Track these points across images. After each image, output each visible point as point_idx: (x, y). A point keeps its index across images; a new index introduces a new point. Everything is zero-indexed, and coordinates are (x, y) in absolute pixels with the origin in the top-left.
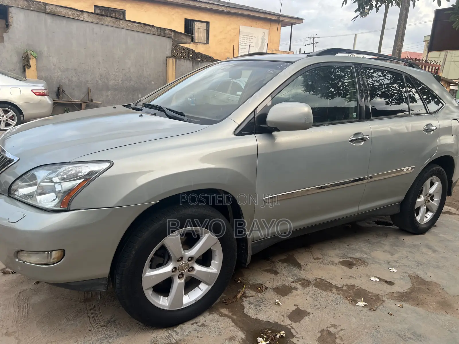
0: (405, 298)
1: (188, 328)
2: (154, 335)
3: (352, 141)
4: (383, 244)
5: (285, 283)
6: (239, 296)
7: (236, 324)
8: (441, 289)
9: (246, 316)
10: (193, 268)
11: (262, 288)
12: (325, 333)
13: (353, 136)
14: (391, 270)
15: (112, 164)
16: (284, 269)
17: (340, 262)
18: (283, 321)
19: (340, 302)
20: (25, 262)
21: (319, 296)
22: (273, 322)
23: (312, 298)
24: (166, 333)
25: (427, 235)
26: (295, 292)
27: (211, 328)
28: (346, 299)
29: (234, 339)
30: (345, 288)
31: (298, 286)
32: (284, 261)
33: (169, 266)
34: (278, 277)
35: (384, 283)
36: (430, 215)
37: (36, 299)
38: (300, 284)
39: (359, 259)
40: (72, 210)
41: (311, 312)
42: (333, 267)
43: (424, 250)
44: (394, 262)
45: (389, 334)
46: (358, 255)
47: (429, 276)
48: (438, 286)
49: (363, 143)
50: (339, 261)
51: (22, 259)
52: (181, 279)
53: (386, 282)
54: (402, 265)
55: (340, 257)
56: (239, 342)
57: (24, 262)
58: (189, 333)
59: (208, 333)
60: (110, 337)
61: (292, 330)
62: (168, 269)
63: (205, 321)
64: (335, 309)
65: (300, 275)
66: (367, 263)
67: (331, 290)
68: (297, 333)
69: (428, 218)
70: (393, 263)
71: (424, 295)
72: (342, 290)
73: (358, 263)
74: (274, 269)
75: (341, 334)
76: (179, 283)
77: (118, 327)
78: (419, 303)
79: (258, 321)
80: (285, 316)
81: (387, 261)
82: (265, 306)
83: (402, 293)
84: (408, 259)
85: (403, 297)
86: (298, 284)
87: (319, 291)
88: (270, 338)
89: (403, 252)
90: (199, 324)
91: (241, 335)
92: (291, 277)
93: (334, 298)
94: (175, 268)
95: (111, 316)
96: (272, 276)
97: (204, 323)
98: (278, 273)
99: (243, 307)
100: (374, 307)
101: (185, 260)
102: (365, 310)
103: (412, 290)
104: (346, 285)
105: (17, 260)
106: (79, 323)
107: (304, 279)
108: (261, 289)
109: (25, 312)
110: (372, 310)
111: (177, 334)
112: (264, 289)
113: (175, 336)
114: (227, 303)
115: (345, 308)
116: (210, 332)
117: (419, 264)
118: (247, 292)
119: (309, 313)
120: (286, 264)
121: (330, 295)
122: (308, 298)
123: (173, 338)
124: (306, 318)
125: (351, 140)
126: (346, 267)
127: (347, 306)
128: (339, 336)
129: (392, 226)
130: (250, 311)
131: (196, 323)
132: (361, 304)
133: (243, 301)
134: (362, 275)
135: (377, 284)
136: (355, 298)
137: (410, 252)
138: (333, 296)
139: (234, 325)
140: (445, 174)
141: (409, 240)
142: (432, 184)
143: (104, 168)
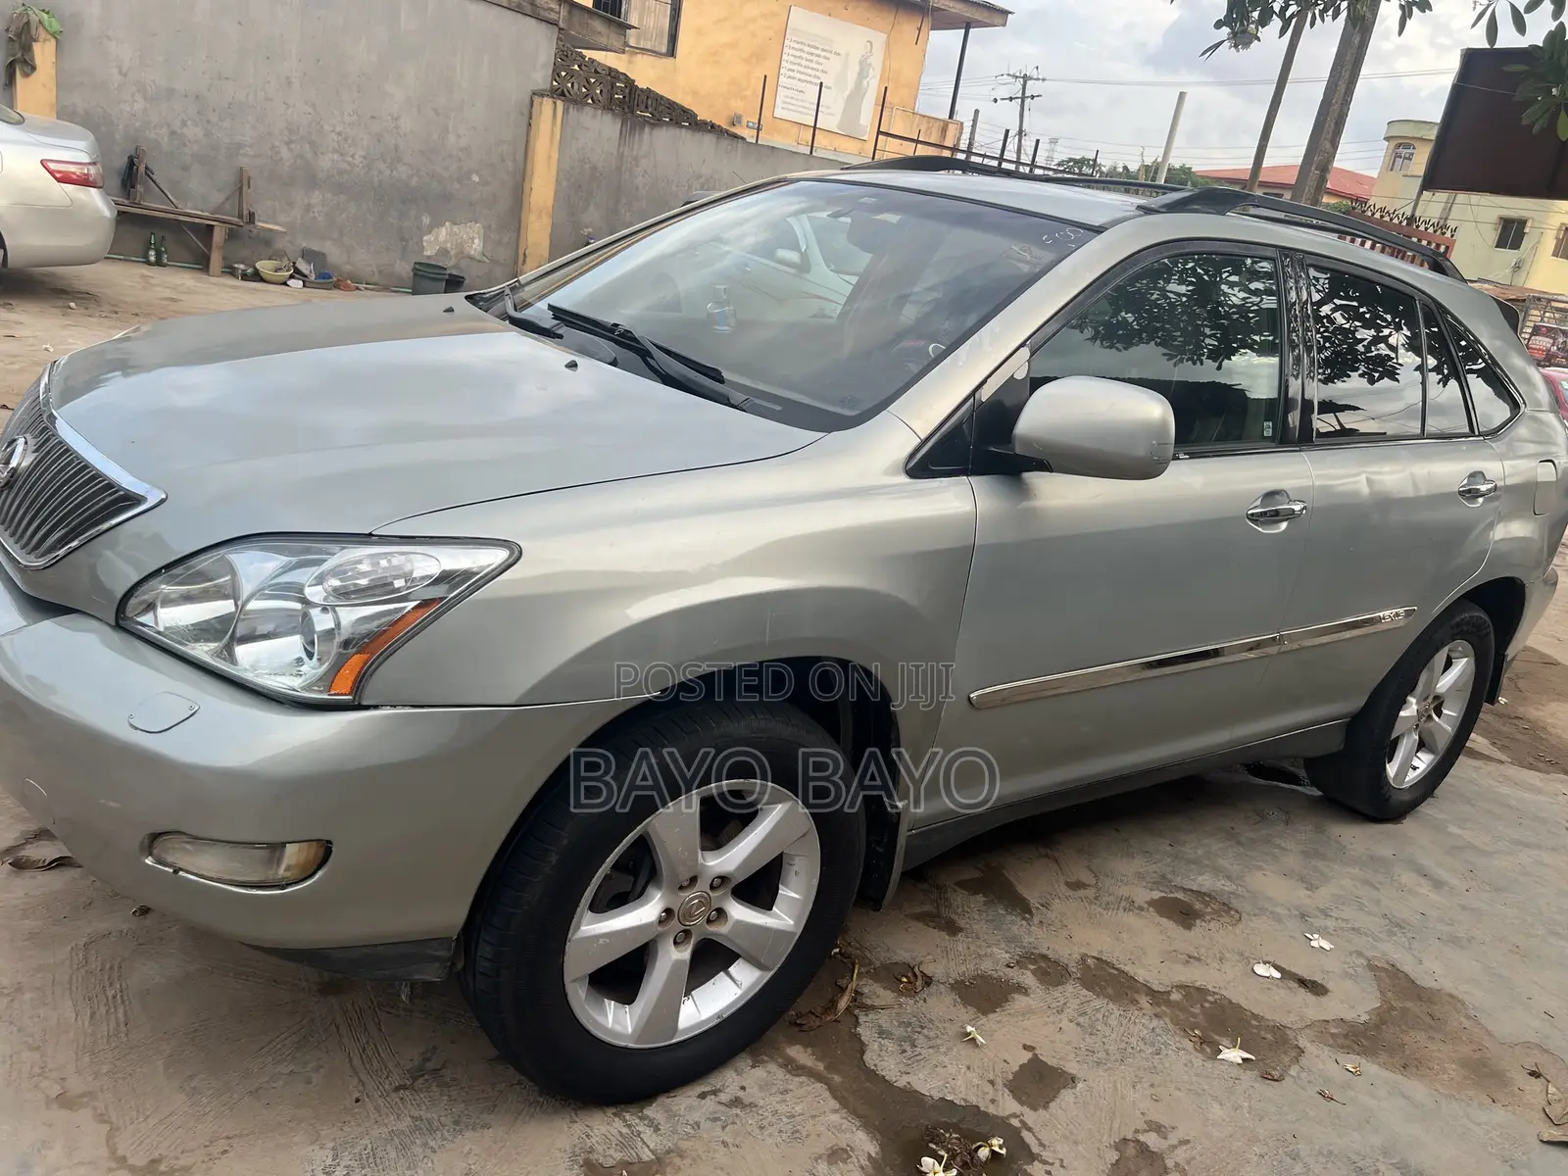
0: (1365, 1043)
1: (690, 1108)
2: (578, 1128)
3: (1254, 518)
4: (1279, 846)
5: (987, 966)
6: (843, 1003)
7: (843, 1102)
8: (1468, 1017)
9: (872, 1075)
10: (721, 913)
11: (912, 979)
12: (1131, 1151)
13: (1258, 503)
14: (1313, 943)
15: (517, 552)
16: (977, 917)
17: (1152, 903)
18: (993, 1101)
19: (1166, 1044)
20: (181, 869)
21: (1098, 1020)
22: (963, 1104)
23: (1078, 1024)
24: (618, 1124)
25: (1408, 825)
26: (1020, 1002)
27: (766, 1114)
28: (1182, 1034)
29: (845, 1156)
30: (1175, 996)
31: (1028, 978)
32: (973, 887)
33: (651, 904)
34: (960, 943)
35: (1296, 985)
36: (1423, 762)
37: (150, 972)
38: (1034, 972)
39: (1209, 896)
40: (367, 708)
41: (1079, 1076)
42: (1130, 919)
43: (1407, 878)
44: (1318, 914)
45: (1330, 1165)
46: (1205, 882)
47: (1431, 968)
48: (1459, 1006)
49: (1284, 526)
50: (1148, 899)
51: (170, 859)
52: (682, 948)
53: (1303, 982)
54: (1343, 925)
55: (1149, 885)
56: (862, 1168)
57: (176, 872)
58: (693, 1128)
59: (758, 1131)
60: (432, 1131)
61: (1025, 1134)
62: (644, 914)
63: (743, 1088)
64: (1153, 1070)
65: (1032, 940)
66: (1237, 911)
67: (1135, 1002)
68: (1041, 1144)
69: (1418, 771)
70: (1317, 917)
71: (1421, 1037)
72: (1168, 1003)
73: (1209, 910)
74: (944, 912)
75: (1181, 1155)
76: (678, 963)
77: (454, 1093)
78: (1409, 1064)
79: (911, 1096)
80: (999, 1081)
81: (1297, 908)
82: (931, 1043)
83: (1353, 1026)
84: (1361, 907)
85: (1358, 1039)
86: (1028, 973)
87: (1098, 1003)
88: (958, 1159)
89: (1343, 880)
90: (724, 1097)
91: (865, 1145)
92: (1003, 945)
93: (1145, 1032)
94: (668, 911)
95: (424, 1053)
96: (940, 937)
97: (741, 1094)
98: (961, 930)
99: (861, 1047)
100: (1275, 1069)
101: (703, 885)
102: (1249, 1077)
103: (1383, 1017)
104: (1180, 987)
105: (149, 861)
106: (317, 1070)
107: (1044, 957)
108: (909, 982)
109: (117, 1018)
110: (1267, 1077)
111: (657, 1129)
112: (919, 983)
113: (647, 1134)
114: (805, 1028)
115: (1186, 1065)
116: (762, 1128)
117: (1396, 925)
118: (866, 990)
119: (1073, 1079)
120: (980, 898)
121: (1133, 1018)
122: (1065, 1024)
123: (644, 1143)
124: (1066, 1096)
125: (1252, 515)
126: (1172, 922)
127: (1191, 1062)
128: (1177, 1165)
129: (1300, 785)
130: (885, 1060)
131: (714, 1093)
132: (1234, 1055)
133: (857, 1023)
134: (1227, 955)
135: (1274, 988)
136: (1211, 1034)
137: (1366, 882)
138: (1142, 1023)
139: (838, 1106)
140: (1492, 636)
141: (1356, 837)
142: (1448, 665)
143: (489, 566)
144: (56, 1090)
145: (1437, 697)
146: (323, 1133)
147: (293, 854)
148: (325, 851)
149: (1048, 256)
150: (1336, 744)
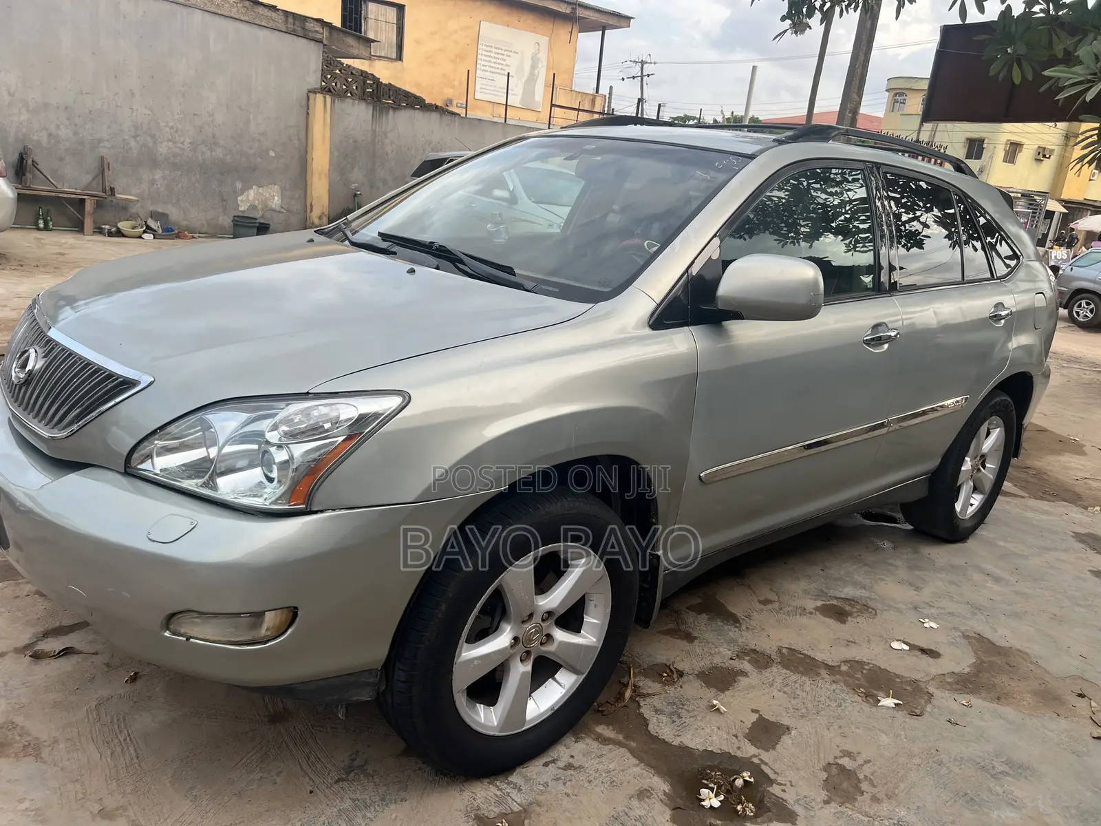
0: (970, 686)
1: (539, 774)
2: (467, 795)
3: (868, 343)
4: (892, 565)
5: (717, 660)
6: (628, 694)
7: (641, 760)
8: (1032, 663)
9: (656, 739)
10: (549, 637)
11: (670, 674)
12: (834, 771)
13: (870, 332)
14: (926, 625)
15: (407, 398)
16: (705, 629)
17: (817, 609)
18: (739, 748)
19: (844, 700)
20: (191, 637)
21: (797, 688)
22: (720, 752)
23: (785, 692)
24: (493, 789)
25: (971, 543)
26: (743, 681)
27: (591, 772)
28: (853, 692)
29: (649, 794)
30: (844, 668)
31: (746, 666)
32: (700, 609)
33: (505, 634)
34: (697, 647)
35: (920, 653)
36: (977, 500)
38: (749, 662)
39: (853, 601)
40: (316, 512)
41: (791, 726)
42: (804, 620)
43: (977, 577)
44: (925, 606)
45: (963, 766)
46: (848, 592)
47: (1004, 634)
48: (1024, 655)
49: (886, 346)
50: (814, 606)
51: (183, 631)
52: (525, 664)
53: (923, 651)
54: (943, 611)
55: (813, 597)
56: (662, 801)
57: (188, 639)
58: (544, 786)
59: (588, 784)
60: (367, 807)
61: (763, 767)
62: (501, 641)
63: (572, 757)
64: (839, 717)
65: (744, 640)
66: (873, 609)
67: (818, 674)
68: (775, 773)
69: (974, 507)
70: (925, 608)
71: (1005, 678)
72: (840, 673)
73: (855, 610)
74: (682, 627)
75: (867, 770)
76: (524, 674)
77: (377, 780)
78: (1000, 697)
79: (684, 750)
80: (740, 734)
81: (911, 603)
82: (692, 714)
83: (961, 676)
84: (951, 598)
85: (966, 683)
86: (746, 663)
87: (794, 677)
88: (723, 788)
89: (935, 584)
90: (561, 764)
91: (661, 785)
92: (725, 645)
93: (829, 692)
94: (516, 639)
95: (351, 755)
96: (684, 644)
97: (571, 760)
98: (696, 638)
99: (646, 723)
100: (916, 708)
101: (537, 619)
102: (900, 715)
103: (979, 668)
104: (845, 662)
105: (167, 634)
106: (278, 774)
107: (754, 651)
108: (668, 676)
109: (130, 755)
110: (913, 714)
111: (520, 790)
112: (675, 676)
113: (514, 793)
114: (604, 713)
115: (859, 712)
116: (590, 782)
117: (976, 609)
118: (641, 684)
119: (788, 728)
120: (705, 616)
121: (819, 685)
122: (775, 693)
123: (513, 800)
124: (786, 740)
125: (866, 340)
126: (833, 620)
127: (862, 709)
128: (865, 776)
129: (898, 523)
130: (662, 728)
131: (553, 761)
132: (889, 702)
133: (639, 706)
134: (872, 638)
135: (906, 656)
136: (871, 690)
137: (951, 583)
138: (825, 687)
139: (637, 762)
140: (1014, 412)
141: (940, 554)
142: (988, 433)
143: (390, 408)
144: (97, 807)
145: (983, 456)
146: (292, 816)
147: (270, 619)
148: (293, 614)
149: (722, 177)
150: (922, 492)
